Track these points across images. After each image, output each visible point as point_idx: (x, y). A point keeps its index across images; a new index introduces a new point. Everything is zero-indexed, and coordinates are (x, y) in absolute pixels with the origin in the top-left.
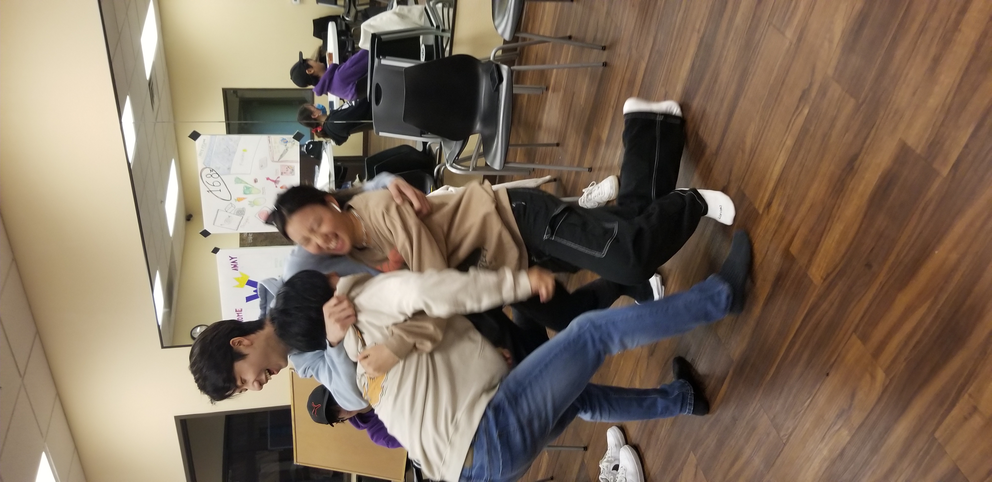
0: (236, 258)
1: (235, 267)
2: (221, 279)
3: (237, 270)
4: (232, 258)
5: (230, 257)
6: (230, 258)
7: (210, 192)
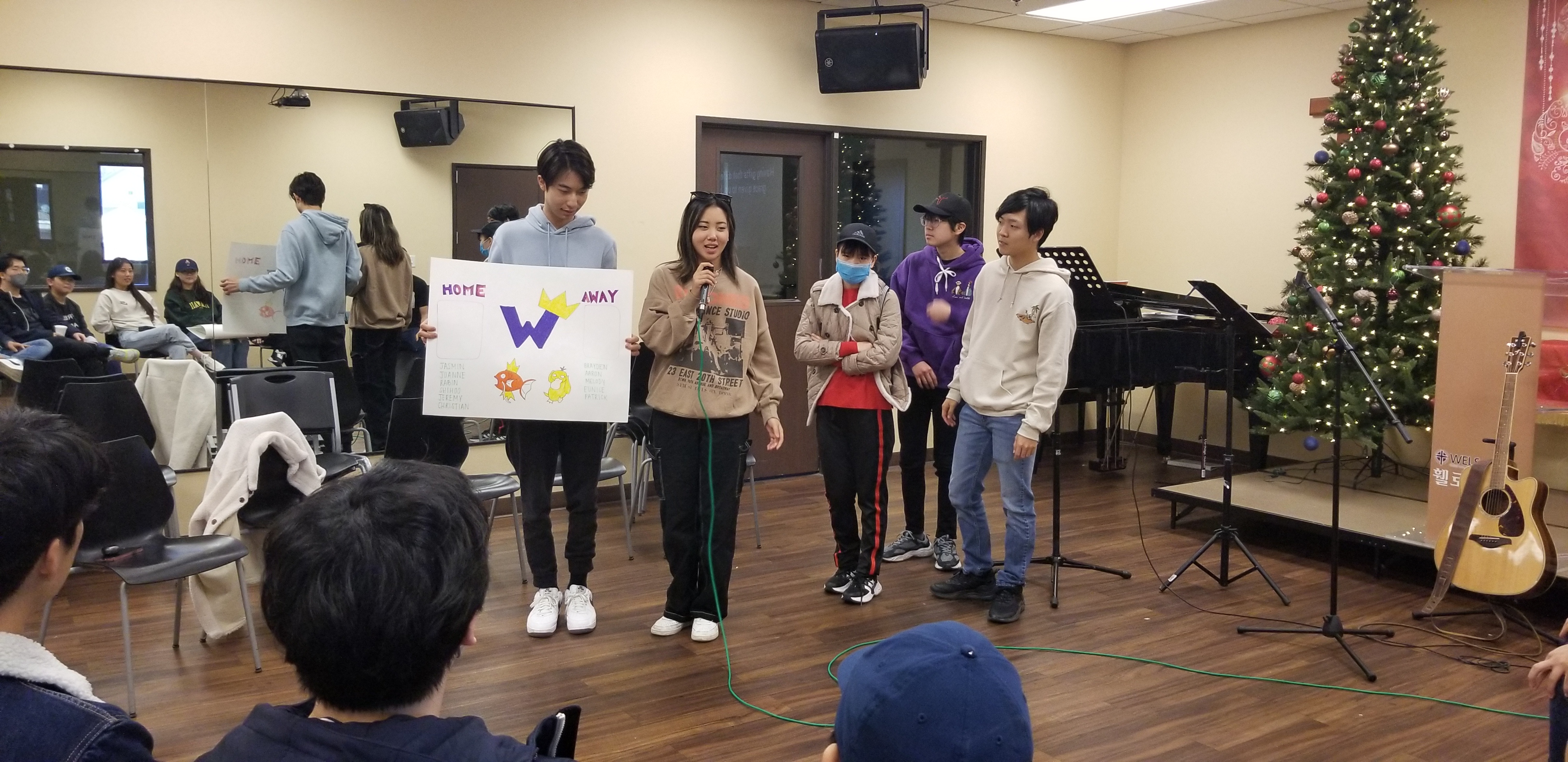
0: (613, 301)
1: (591, 298)
3: (583, 300)
4: (612, 295)
5: (616, 291)
6: (613, 292)
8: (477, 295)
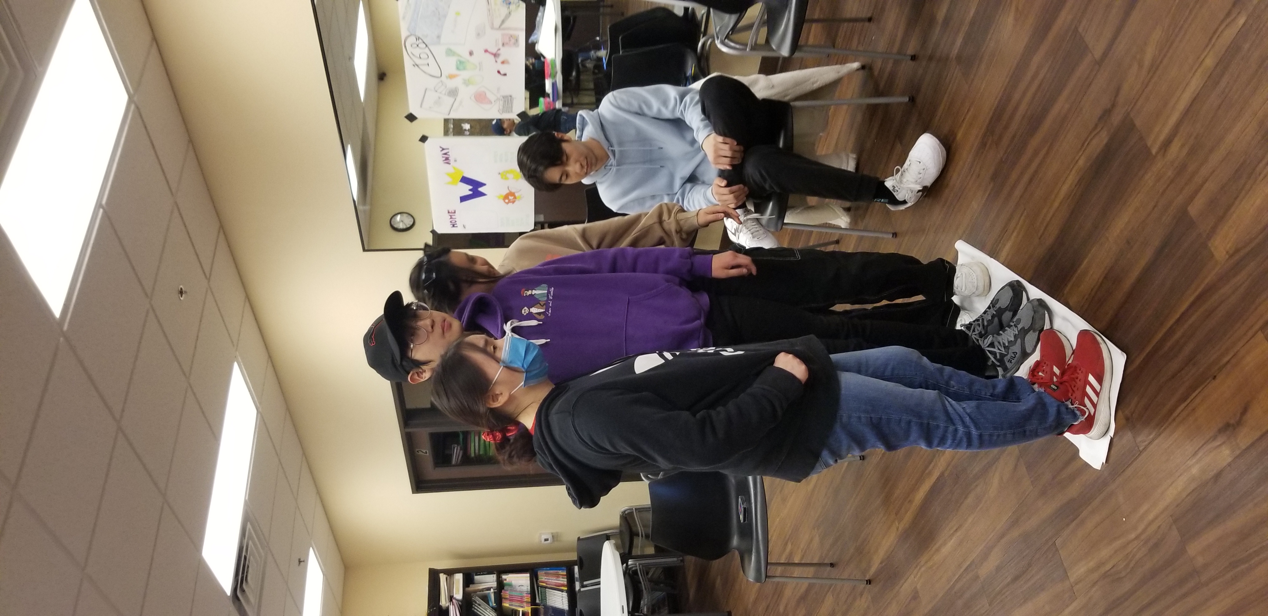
0: (448, 149)
1: (447, 160)
2: (431, 174)
3: (450, 164)
4: (443, 149)
5: (441, 147)
6: (441, 149)
7: (416, 66)
8: (455, 212)
